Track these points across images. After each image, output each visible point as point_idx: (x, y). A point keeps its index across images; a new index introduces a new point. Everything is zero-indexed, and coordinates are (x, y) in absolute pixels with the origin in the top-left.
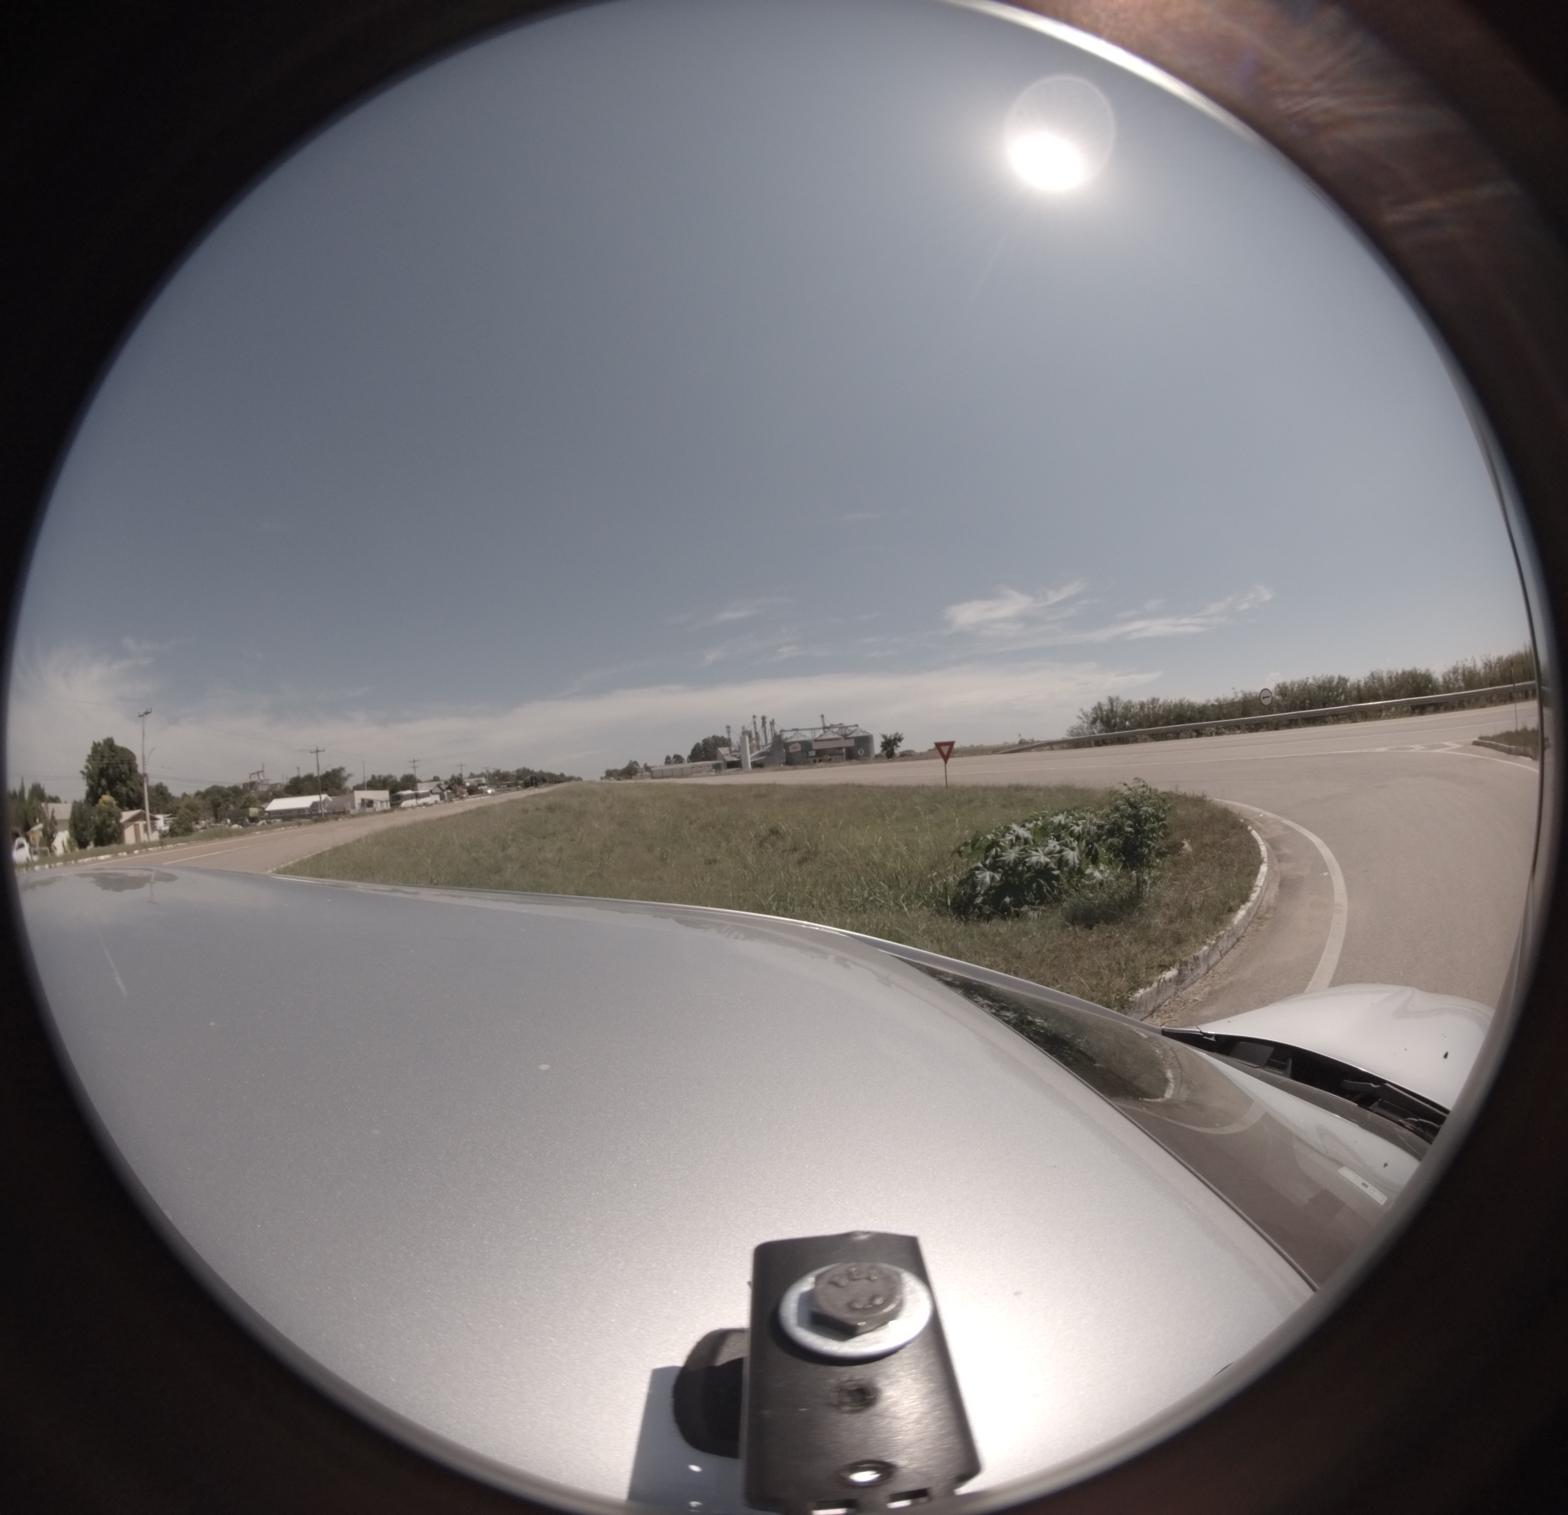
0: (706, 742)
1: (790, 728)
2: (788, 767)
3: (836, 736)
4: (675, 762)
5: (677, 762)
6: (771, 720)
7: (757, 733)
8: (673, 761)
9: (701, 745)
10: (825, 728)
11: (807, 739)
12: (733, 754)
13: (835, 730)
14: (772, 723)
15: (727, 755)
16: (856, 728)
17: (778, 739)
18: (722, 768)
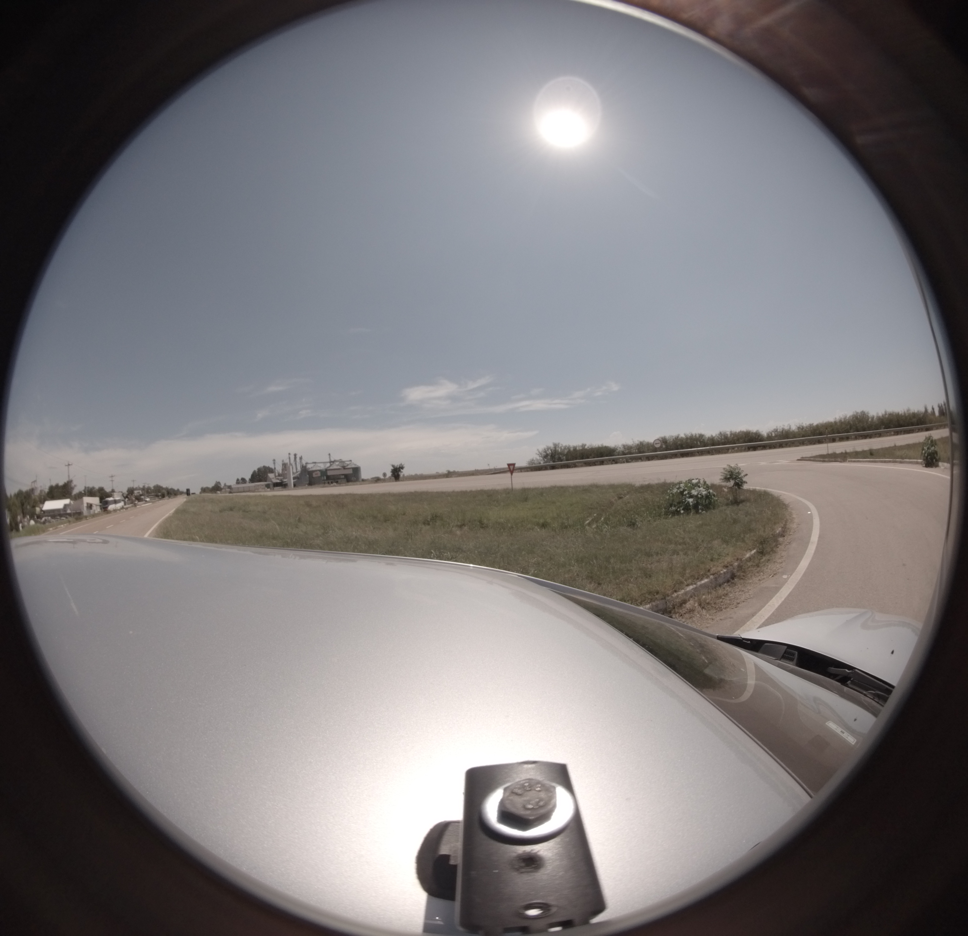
0: (259, 470)
1: (312, 462)
2: (310, 487)
3: (339, 467)
4: (242, 483)
5: (243, 482)
6: (300, 456)
7: (291, 464)
8: (241, 482)
9: (257, 472)
10: (331, 462)
11: (321, 469)
12: (277, 478)
13: (337, 463)
14: (301, 458)
15: (273, 478)
16: (350, 462)
17: (304, 468)
18: (271, 486)
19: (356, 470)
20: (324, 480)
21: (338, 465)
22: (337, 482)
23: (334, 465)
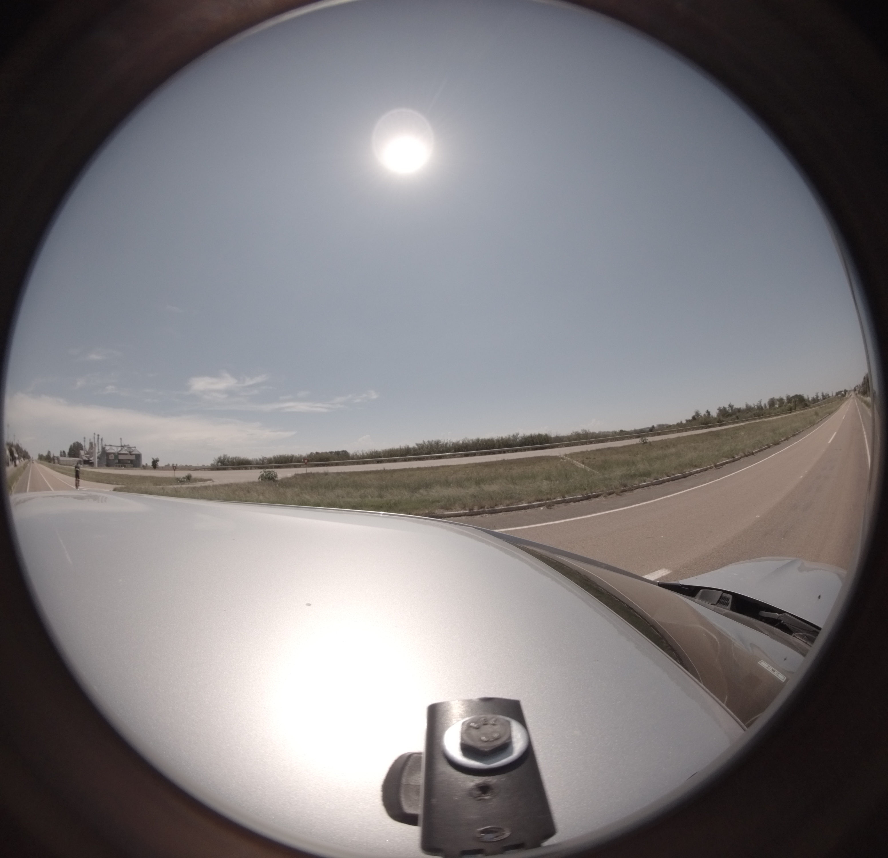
0: (74, 445)
1: (109, 444)
2: (108, 467)
3: (126, 452)
5: (64, 455)
6: (103, 438)
7: (95, 444)
9: (72, 448)
10: (122, 446)
11: (116, 452)
12: (85, 455)
13: (126, 448)
14: (103, 440)
15: (83, 455)
16: (135, 448)
17: (103, 449)
18: (82, 463)
19: (138, 456)
20: (116, 463)
21: (126, 450)
22: (125, 466)
23: (124, 450)
